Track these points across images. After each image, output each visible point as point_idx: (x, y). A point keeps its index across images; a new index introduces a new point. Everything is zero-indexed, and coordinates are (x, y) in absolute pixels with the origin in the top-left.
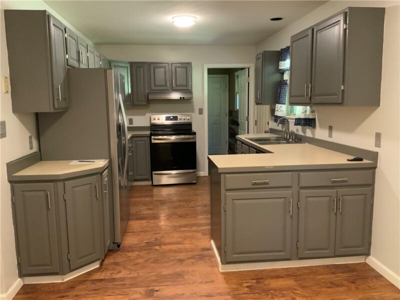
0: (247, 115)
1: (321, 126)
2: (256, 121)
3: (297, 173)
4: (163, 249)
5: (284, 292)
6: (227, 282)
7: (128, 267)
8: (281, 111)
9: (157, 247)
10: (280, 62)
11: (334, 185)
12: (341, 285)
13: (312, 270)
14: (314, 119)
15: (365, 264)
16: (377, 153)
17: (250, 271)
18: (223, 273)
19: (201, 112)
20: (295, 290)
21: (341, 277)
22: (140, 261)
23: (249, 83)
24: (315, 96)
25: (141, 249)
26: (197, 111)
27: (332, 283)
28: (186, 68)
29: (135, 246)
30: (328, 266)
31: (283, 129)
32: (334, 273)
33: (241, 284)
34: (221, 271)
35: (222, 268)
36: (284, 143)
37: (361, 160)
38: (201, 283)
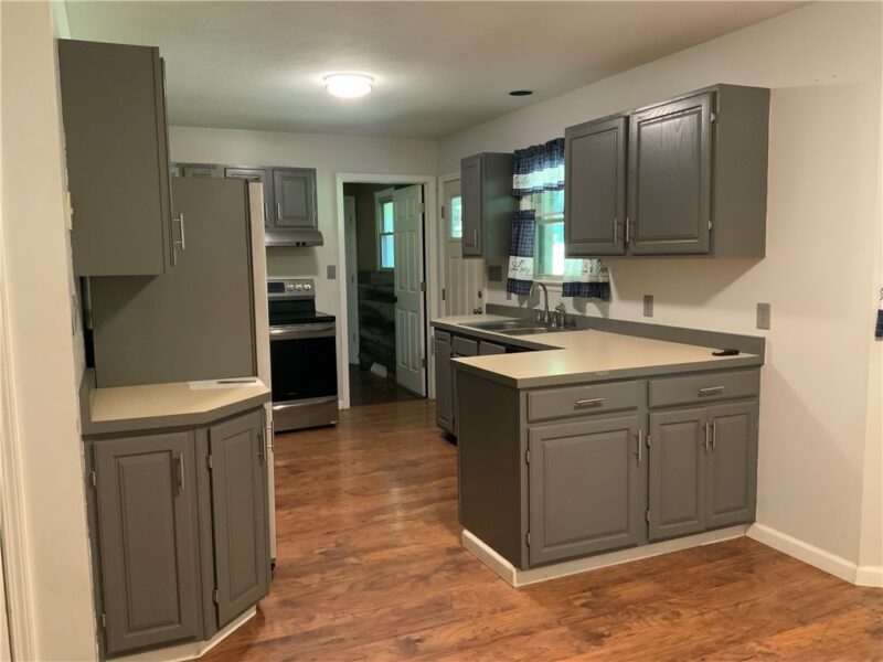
0: (422, 280)
1: (623, 297)
2: (443, 291)
3: (643, 382)
4: (367, 561)
5: (654, 605)
6: (541, 604)
7: (323, 605)
8: (522, 269)
9: (353, 560)
10: (515, 176)
11: (705, 400)
12: (735, 580)
13: (671, 561)
14: (606, 285)
15: (747, 540)
16: (763, 340)
17: (568, 578)
18: (522, 589)
19: (332, 273)
20: (667, 597)
21: (724, 566)
22: (336, 590)
23: (423, 215)
24: (639, 241)
25: (320, 567)
26: (324, 272)
27: (717, 577)
28: (305, 179)
29: (303, 563)
30: (692, 550)
31: (521, 304)
32: (709, 561)
33: (569, 603)
34: (516, 585)
35: (518, 579)
36: (542, 332)
37: (736, 353)
38: (494, 612)
